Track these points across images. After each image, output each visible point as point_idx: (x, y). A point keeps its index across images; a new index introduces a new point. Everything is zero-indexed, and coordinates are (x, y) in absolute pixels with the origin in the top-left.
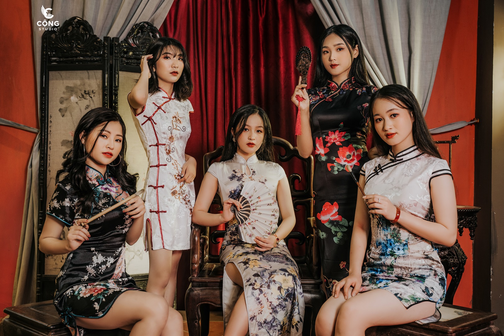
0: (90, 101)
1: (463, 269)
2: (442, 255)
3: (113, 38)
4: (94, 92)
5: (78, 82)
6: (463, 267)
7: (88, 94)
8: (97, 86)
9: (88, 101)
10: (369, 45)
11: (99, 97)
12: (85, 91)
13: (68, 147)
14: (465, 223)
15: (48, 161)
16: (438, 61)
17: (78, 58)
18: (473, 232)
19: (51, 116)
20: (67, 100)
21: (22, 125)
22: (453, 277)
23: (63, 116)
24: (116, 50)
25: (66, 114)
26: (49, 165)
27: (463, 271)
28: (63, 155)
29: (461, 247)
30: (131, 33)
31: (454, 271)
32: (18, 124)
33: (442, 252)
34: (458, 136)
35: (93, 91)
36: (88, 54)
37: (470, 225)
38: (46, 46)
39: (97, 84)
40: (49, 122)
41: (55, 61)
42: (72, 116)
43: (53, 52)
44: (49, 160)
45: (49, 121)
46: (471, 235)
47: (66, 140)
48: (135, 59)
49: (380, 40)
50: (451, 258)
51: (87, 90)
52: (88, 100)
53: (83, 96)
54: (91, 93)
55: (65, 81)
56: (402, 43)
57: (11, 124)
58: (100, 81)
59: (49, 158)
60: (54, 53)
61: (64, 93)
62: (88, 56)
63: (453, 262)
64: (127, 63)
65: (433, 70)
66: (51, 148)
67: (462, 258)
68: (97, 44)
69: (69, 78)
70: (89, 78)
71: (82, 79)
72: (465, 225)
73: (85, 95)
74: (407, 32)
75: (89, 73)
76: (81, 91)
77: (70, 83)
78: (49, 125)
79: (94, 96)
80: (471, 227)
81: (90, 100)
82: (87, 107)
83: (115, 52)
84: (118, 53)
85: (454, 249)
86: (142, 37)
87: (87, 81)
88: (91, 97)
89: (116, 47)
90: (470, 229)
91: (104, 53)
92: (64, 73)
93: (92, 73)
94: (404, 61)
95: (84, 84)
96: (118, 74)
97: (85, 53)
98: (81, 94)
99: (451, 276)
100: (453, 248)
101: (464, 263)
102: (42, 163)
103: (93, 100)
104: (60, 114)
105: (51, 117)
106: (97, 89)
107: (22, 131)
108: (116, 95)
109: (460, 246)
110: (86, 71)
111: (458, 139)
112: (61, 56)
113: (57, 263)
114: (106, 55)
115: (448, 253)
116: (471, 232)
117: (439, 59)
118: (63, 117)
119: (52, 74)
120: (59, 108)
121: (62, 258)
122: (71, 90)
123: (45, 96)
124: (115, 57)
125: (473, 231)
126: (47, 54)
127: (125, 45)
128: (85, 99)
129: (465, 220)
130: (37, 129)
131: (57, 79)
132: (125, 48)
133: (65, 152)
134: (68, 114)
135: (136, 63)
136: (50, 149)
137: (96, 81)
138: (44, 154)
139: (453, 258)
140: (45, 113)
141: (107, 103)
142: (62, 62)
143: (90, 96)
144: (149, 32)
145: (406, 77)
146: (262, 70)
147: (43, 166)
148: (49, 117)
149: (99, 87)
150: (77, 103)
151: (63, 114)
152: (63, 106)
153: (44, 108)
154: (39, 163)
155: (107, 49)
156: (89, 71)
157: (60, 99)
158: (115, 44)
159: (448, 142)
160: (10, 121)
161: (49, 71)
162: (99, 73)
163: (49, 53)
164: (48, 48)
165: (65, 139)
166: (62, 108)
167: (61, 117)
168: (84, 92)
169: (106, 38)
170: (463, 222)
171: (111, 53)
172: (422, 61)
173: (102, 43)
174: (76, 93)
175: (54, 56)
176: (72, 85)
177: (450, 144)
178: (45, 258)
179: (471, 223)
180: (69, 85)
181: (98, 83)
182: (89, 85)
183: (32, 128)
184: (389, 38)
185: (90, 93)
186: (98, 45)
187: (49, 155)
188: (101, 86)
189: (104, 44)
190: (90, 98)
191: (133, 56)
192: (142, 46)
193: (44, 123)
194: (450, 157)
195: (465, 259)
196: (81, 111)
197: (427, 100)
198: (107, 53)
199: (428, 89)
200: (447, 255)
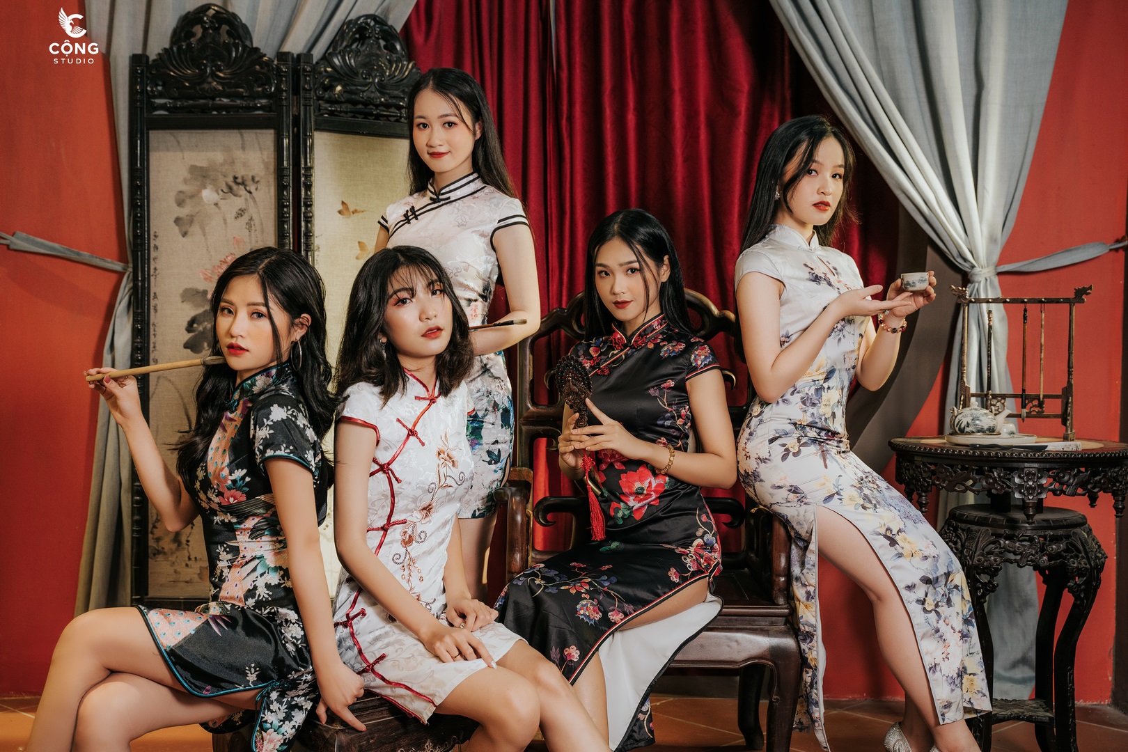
0: (246, 200)
1: (1098, 580)
2: (1052, 550)
3: (299, 56)
4: (257, 179)
5: (219, 157)
6: (1098, 576)
7: (243, 184)
8: (262, 166)
9: (244, 201)
10: (884, 68)
11: (269, 192)
12: (235, 178)
13: (197, 306)
14: (1105, 482)
15: (152, 339)
16: (1044, 106)
17: (217, 101)
18: (1122, 501)
19: (157, 234)
20: (192, 197)
21: (86, 256)
22: (1077, 597)
23: (185, 234)
24: (306, 82)
25: (191, 230)
26: (154, 347)
27: (1097, 587)
28: (185, 324)
29: (1094, 533)
30: (339, 43)
31: (1079, 586)
32: (76, 250)
33: (1054, 544)
34: (1090, 288)
35: (253, 178)
36: (242, 93)
37: (1116, 486)
38: (142, 71)
39: (263, 160)
40: (152, 249)
41: (163, 107)
42: (204, 235)
43: (157, 85)
44: (155, 335)
45: (152, 245)
46: (1116, 508)
47: (191, 289)
48: (349, 101)
49: (910, 55)
50: (1072, 557)
51: (239, 175)
52: (243, 198)
53: (230, 188)
54: (249, 182)
55: (187, 154)
56: (960, 64)
57: (61, 252)
58: (269, 154)
59: (154, 330)
60: (160, 88)
61: (185, 181)
62: (241, 97)
63: (1077, 567)
64: (331, 113)
65: (1030, 126)
66: (158, 308)
67: (1097, 557)
68: (262, 68)
69: (197, 146)
70: (243, 148)
71: (227, 149)
72: (1105, 486)
73: (235, 187)
74: (973, 39)
75: (245, 135)
76: (225, 176)
77: (201, 158)
78: (153, 254)
79: (256, 189)
80: (1117, 490)
81: (248, 198)
82: (240, 212)
83: (305, 89)
84: (310, 90)
85: (1080, 538)
86: (364, 51)
87: (238, 154)
88: (250, 192)
89: (306, 76)
90: (1115, 494)
91: (278, 89)
92: (184, 136)
93: (250, 135)
94: (965, 106)
95: (233, 162)
96: (311, 137)
97: (233, 90)
98: (227, 184)
99: (1073, 595)
100: (1077, 537)
101: (1100, 568)
102: (138, 342)
103: (253, 198)
104: (176, 228)
105: (155, 236)
106: (262, 173)
107: (84, 267)
108: (309, 187)
109: (1091, 530)
110: (235, 131)
111: (1090, 293)
112: (176, 95)
113: (178, 570)
114: (284, 94)
115: (1067, 546)
116: (1116, 501)
117: (1045, 100)
118: (183, 236)
119: (156, 137)
120: (175, 216)
121: (187, 559)
122: (202, 175)
123: (141, 188)
124: (306, 99)
125: (1120, 498)
126: (143, 91)
127: (326, 71)
128: (235, 195)
129: (1104, 476)
130: (122, 264)
131: (168, 150)
132: (327, 77)
133: (189, 318)
134: (195, 229)
135: (350, 112)
136: (156, 311)
137: (261, 154)
138: (142, 322)
139: (1077, 557)
140: (142, 228)
141: (287, 206)
142: (181, 108)
143: (248, 188)
144: (378, 39)
145: (968, 141)
146: (631, 118)
147: (140, 349)
148: (152, 237)
149: (267, 168)
150: (216, 204)
151: (184, 230)
152: (184, 212)
153: (141, 217)
154: (130, 344)
155: (286, 81)
156: (243, 131)
157: (177, 194)
158: (305, 70)
159: (1067, 301)
160: (56, 245)
161: (148, 129)
162: (268, 137)
163: (149, 89)
164: (147, 77)
165: (189, 286)
166: (181, 216)
167: (181, 236)
168: (232, 179)
169: (282, 56)
170: (1101, 479)
171: (296, 90)
172: (1005, 106)
173: (273, 67)
174: (214, 181)
175: (161, 95)
176: (204, 164)
177: (1070, 305)
178: (150, 560)
179: (1118, 481)
180: (198, 164)
181: (266, 160)
182: (245, 165)
183: (109, 260)
184: (932, 53)
185: (247, 183)
186: (265, 71)
187: (154, 325)
188: (272, 167)
189: (278, 68)
190: (248, 194)
191: (345, 95)
192: (363, 72)
193: (141, 251)
194: (1070, 334)
195: (1103, 560)
196: (225, 223)
197: (1016, 197)
198: (285, 91)
199: (1019, 169)
200: (1065, 551)
